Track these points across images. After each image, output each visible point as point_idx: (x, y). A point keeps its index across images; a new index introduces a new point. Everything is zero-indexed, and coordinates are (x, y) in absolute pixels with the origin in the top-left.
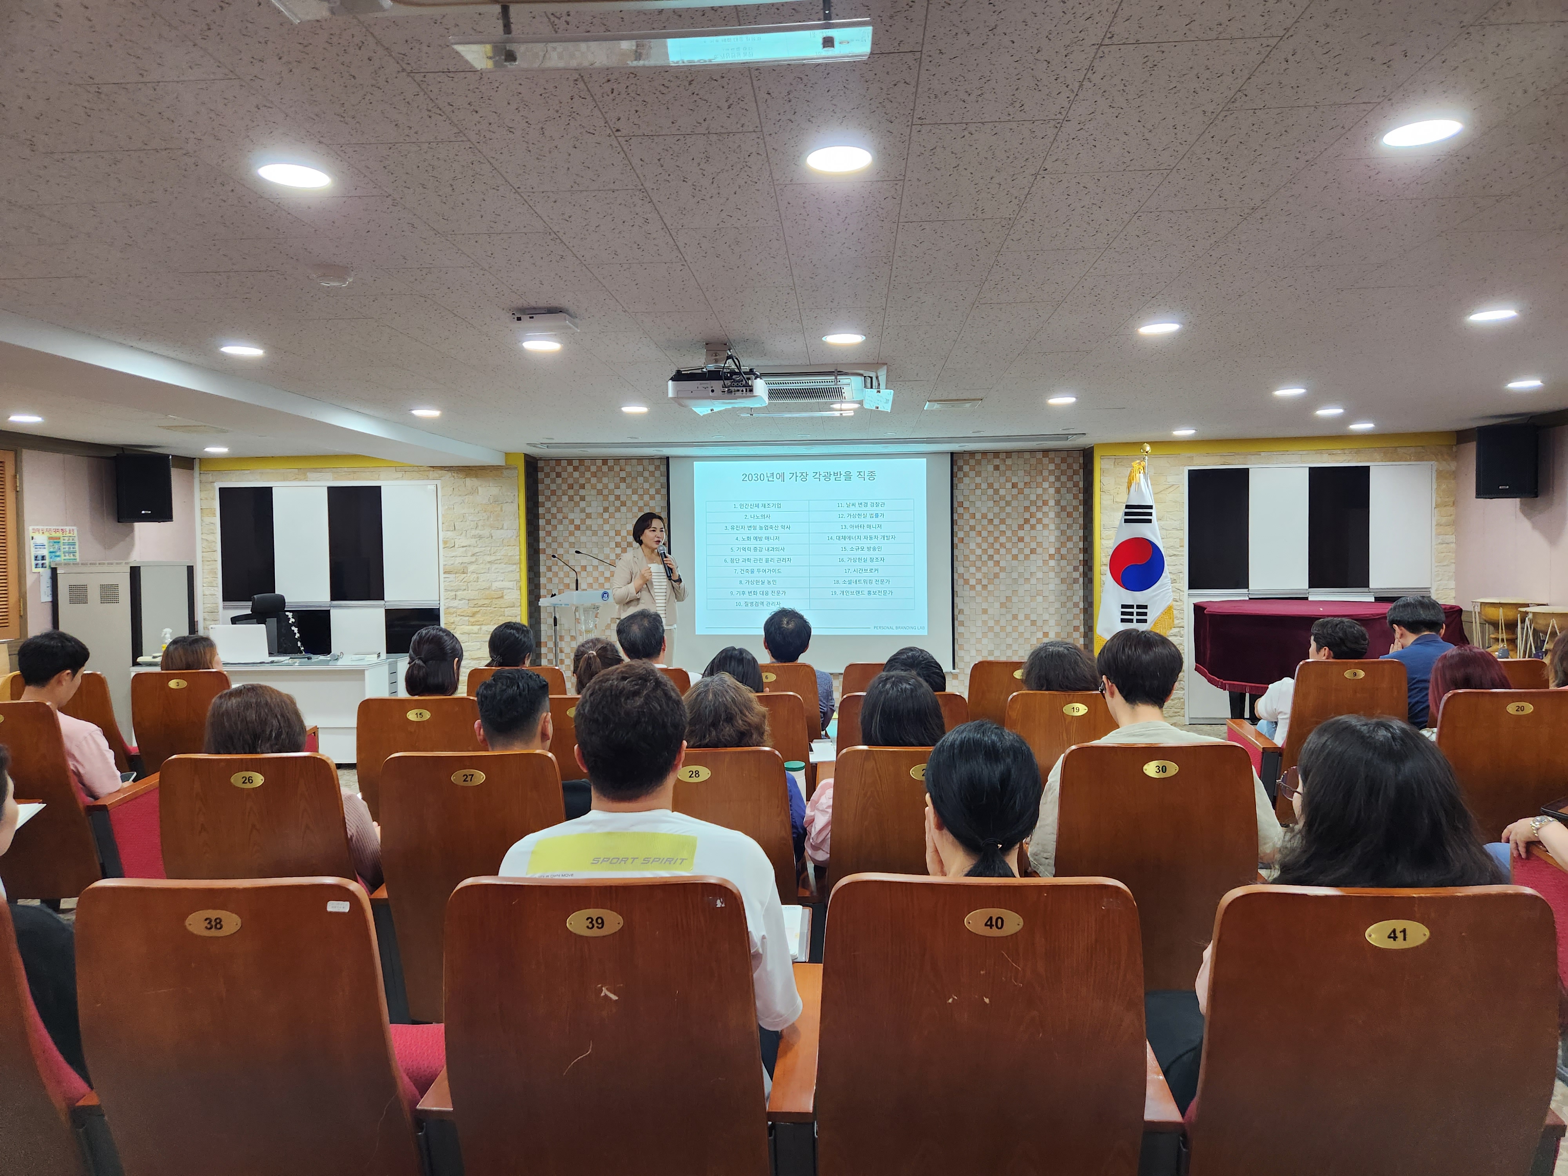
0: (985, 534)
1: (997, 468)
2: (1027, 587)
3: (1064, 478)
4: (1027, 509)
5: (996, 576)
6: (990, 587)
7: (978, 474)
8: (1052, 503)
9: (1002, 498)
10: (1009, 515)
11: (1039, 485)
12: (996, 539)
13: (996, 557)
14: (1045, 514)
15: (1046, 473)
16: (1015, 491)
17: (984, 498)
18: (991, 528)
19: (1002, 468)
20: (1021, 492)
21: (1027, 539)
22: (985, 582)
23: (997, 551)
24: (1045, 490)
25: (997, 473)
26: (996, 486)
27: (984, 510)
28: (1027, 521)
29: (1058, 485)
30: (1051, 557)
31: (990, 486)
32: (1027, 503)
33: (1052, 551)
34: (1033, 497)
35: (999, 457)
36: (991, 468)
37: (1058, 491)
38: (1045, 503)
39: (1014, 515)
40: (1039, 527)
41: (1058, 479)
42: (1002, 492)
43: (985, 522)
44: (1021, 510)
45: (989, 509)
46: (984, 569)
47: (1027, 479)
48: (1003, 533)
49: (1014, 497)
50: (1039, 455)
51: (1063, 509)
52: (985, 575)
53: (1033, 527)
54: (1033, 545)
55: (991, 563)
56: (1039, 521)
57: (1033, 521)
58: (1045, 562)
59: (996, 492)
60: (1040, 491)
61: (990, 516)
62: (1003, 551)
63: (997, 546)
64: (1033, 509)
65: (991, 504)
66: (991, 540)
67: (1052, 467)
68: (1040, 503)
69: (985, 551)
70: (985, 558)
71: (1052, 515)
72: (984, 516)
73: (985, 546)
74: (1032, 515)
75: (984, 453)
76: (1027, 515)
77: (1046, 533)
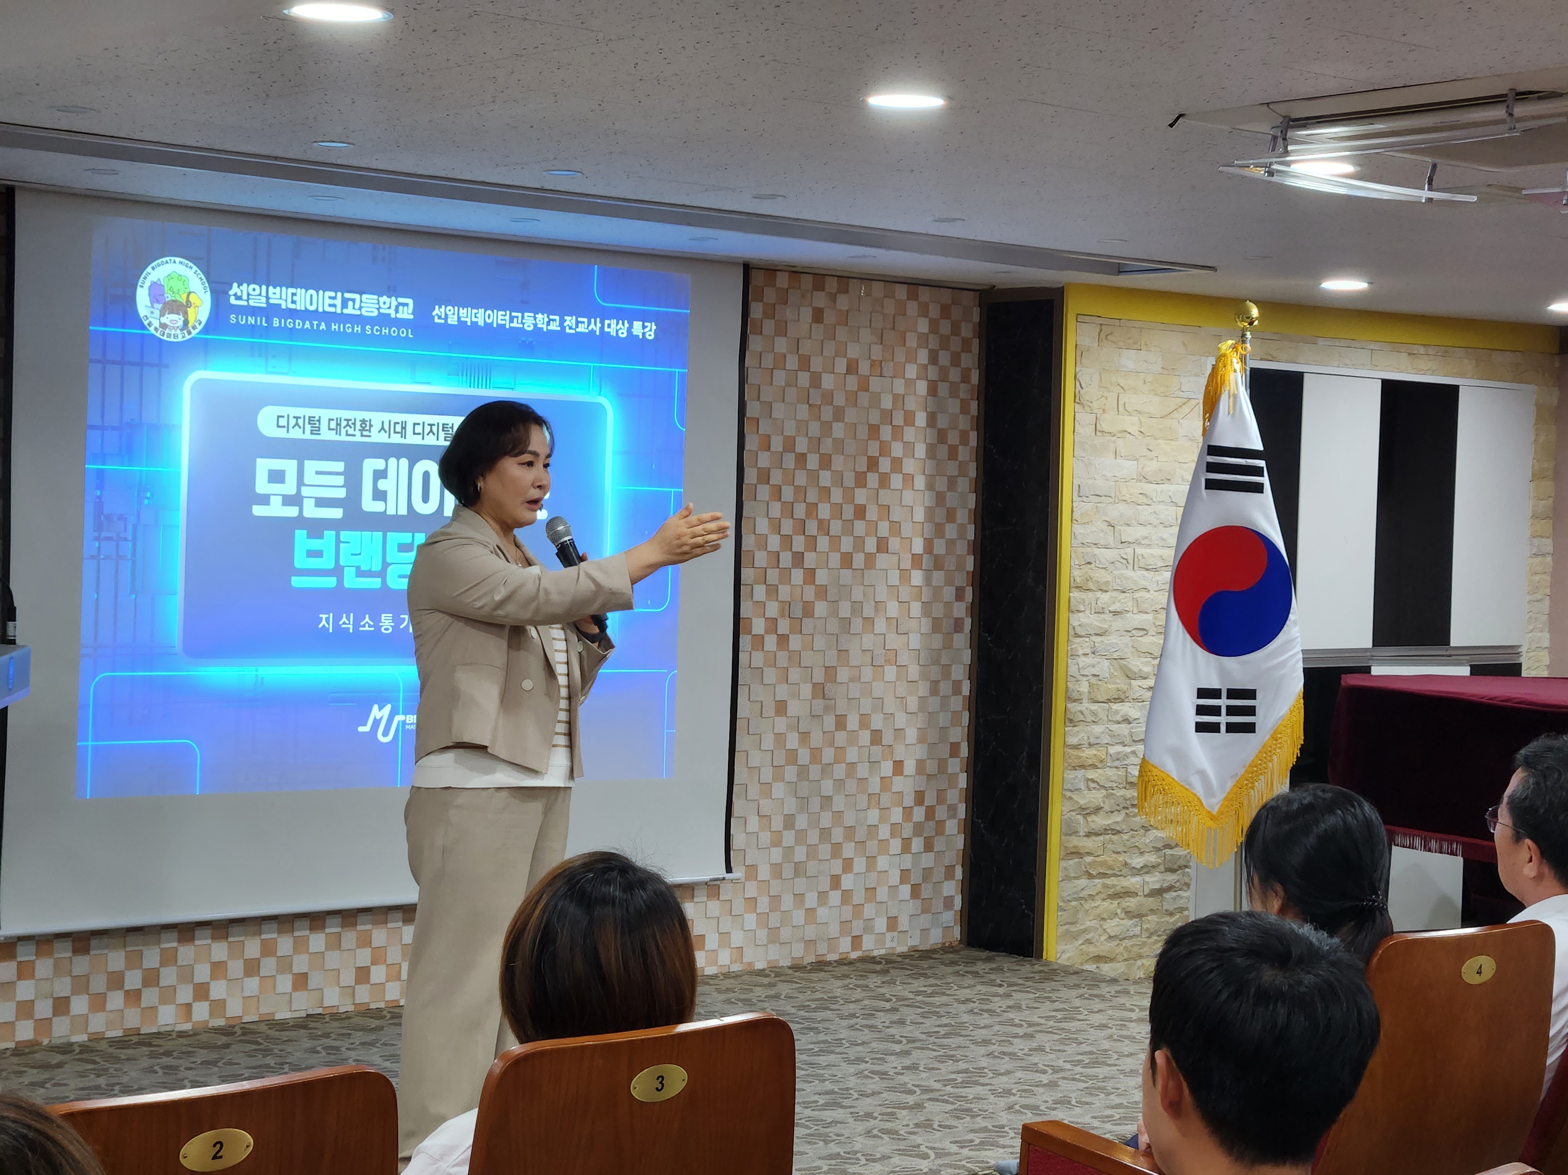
0: (788, 493)
1: (818, 316)
2: (868, 641)
3: (944, 358)
4: (874, 430)
5: (808, 610)
6: (795, 642)
7: (782, 329)
8: (921, 419)
9: (828, 397)
10: (839, 446)
11: (899, 372)
12: (812, 509)
13: (810, 560)
14: (909, 448)
15: (912, 341)
16: (852, 382)
17: (792, 394)
18: (801, 479)
19: (829, 317)
20: (864, 386)
21: (872, 513)
22: (784, 626)
23: (812, 543)
24: (909, 383)
25: (818, 331)
26: (816, 364)
27: (790, 429)
28: (873, 463)
29: (933, 373)
30: (917, 561)
31: (805, 363)
32: (875, 418)
33: (918, 546)
34: (887, 402)
35: (822, 289)
36: (807, 314)
37: (933, 390)
38: (909, 419)
39: (851, 447)
40: (896, 481)
41: (933, 358)
42: (828, 381)
43: (789, 461)
44: (863, 432)
45: (803, 427)
46: (784, 592)
47: (877, 353)
48: (825, 492)
49: (852, 399)
50: (901, 292)
51: (942, 436)
52: (786, 608)
53: (884, 481)
54: (884, 529)
55: (797, 576)
56: (897, 464)
57: (885, 465)
58: (905, 576)
59: (816, 381)
60: (899, 386)
61: (802, 446)
62: (823, 543)
63: (812, 528)
64: (886, 432)
65: (803, 411)
66: (800, 511)
67: (923, 326)
68: (898, 420)
69: (787, 541)
70: (786, 559)
71: (921, 451)
72: (789, 444)
73: (787, 526)
74: (885, 450)
75: (795, 272)
76: (874, 449)
77: (908, 497)
